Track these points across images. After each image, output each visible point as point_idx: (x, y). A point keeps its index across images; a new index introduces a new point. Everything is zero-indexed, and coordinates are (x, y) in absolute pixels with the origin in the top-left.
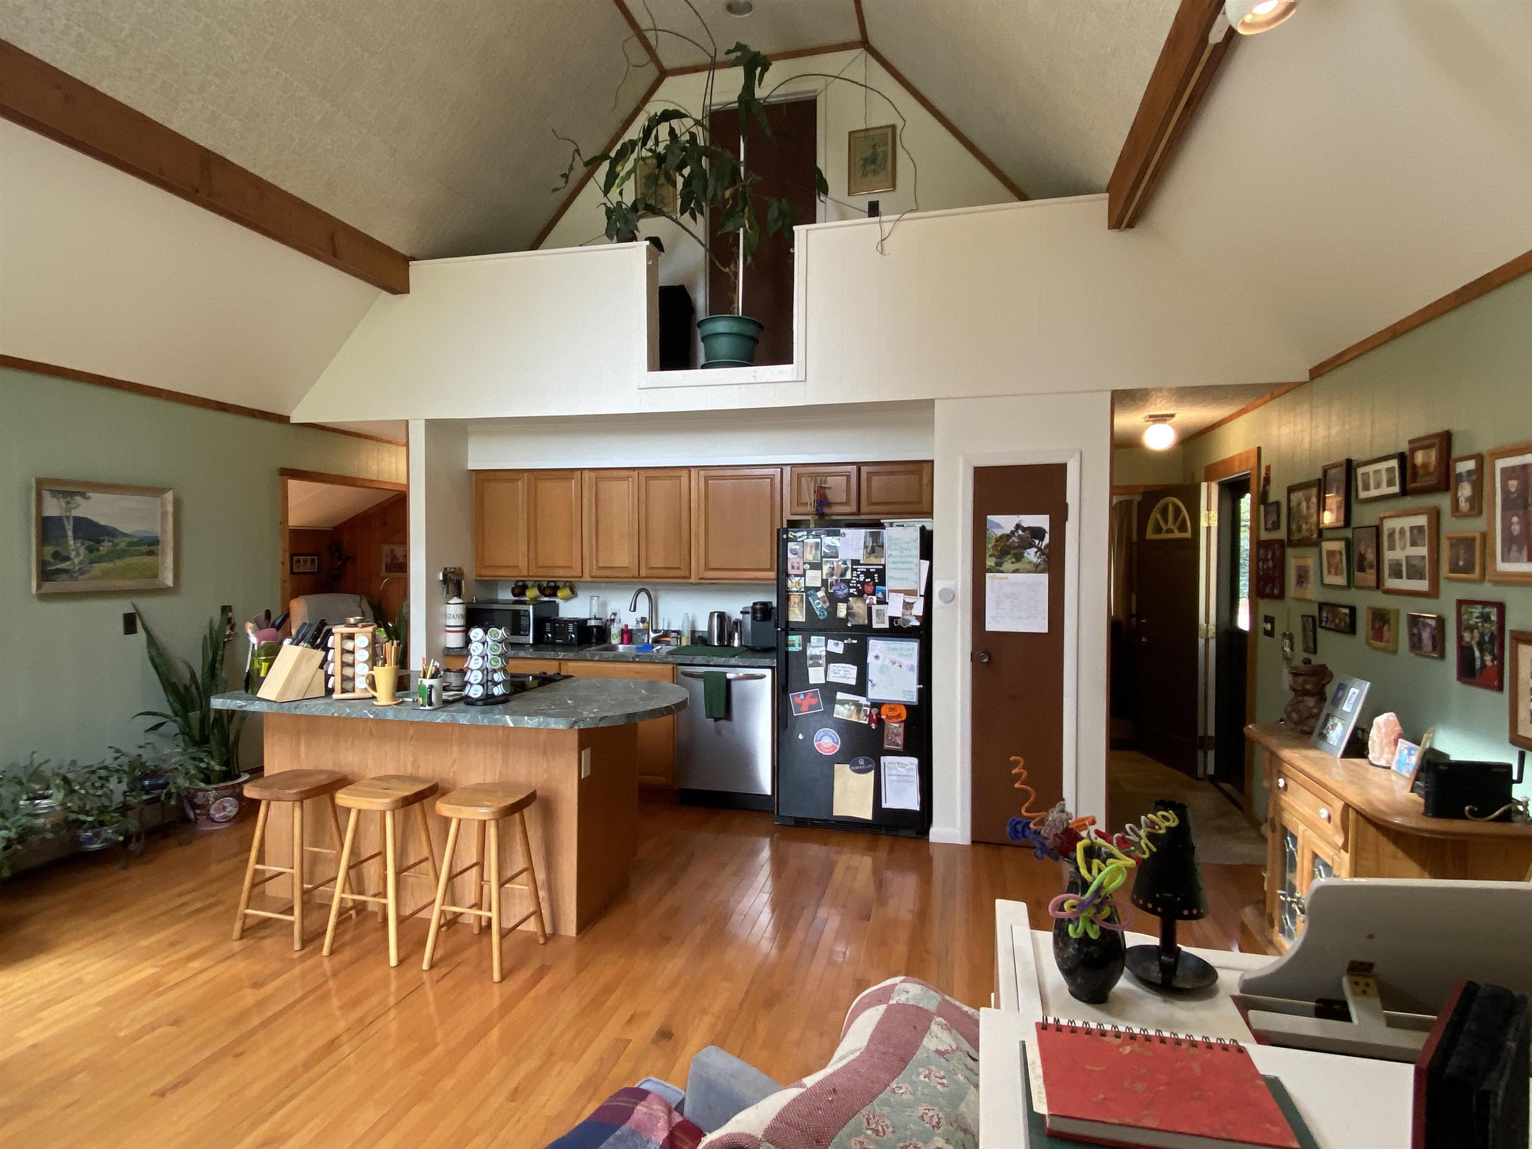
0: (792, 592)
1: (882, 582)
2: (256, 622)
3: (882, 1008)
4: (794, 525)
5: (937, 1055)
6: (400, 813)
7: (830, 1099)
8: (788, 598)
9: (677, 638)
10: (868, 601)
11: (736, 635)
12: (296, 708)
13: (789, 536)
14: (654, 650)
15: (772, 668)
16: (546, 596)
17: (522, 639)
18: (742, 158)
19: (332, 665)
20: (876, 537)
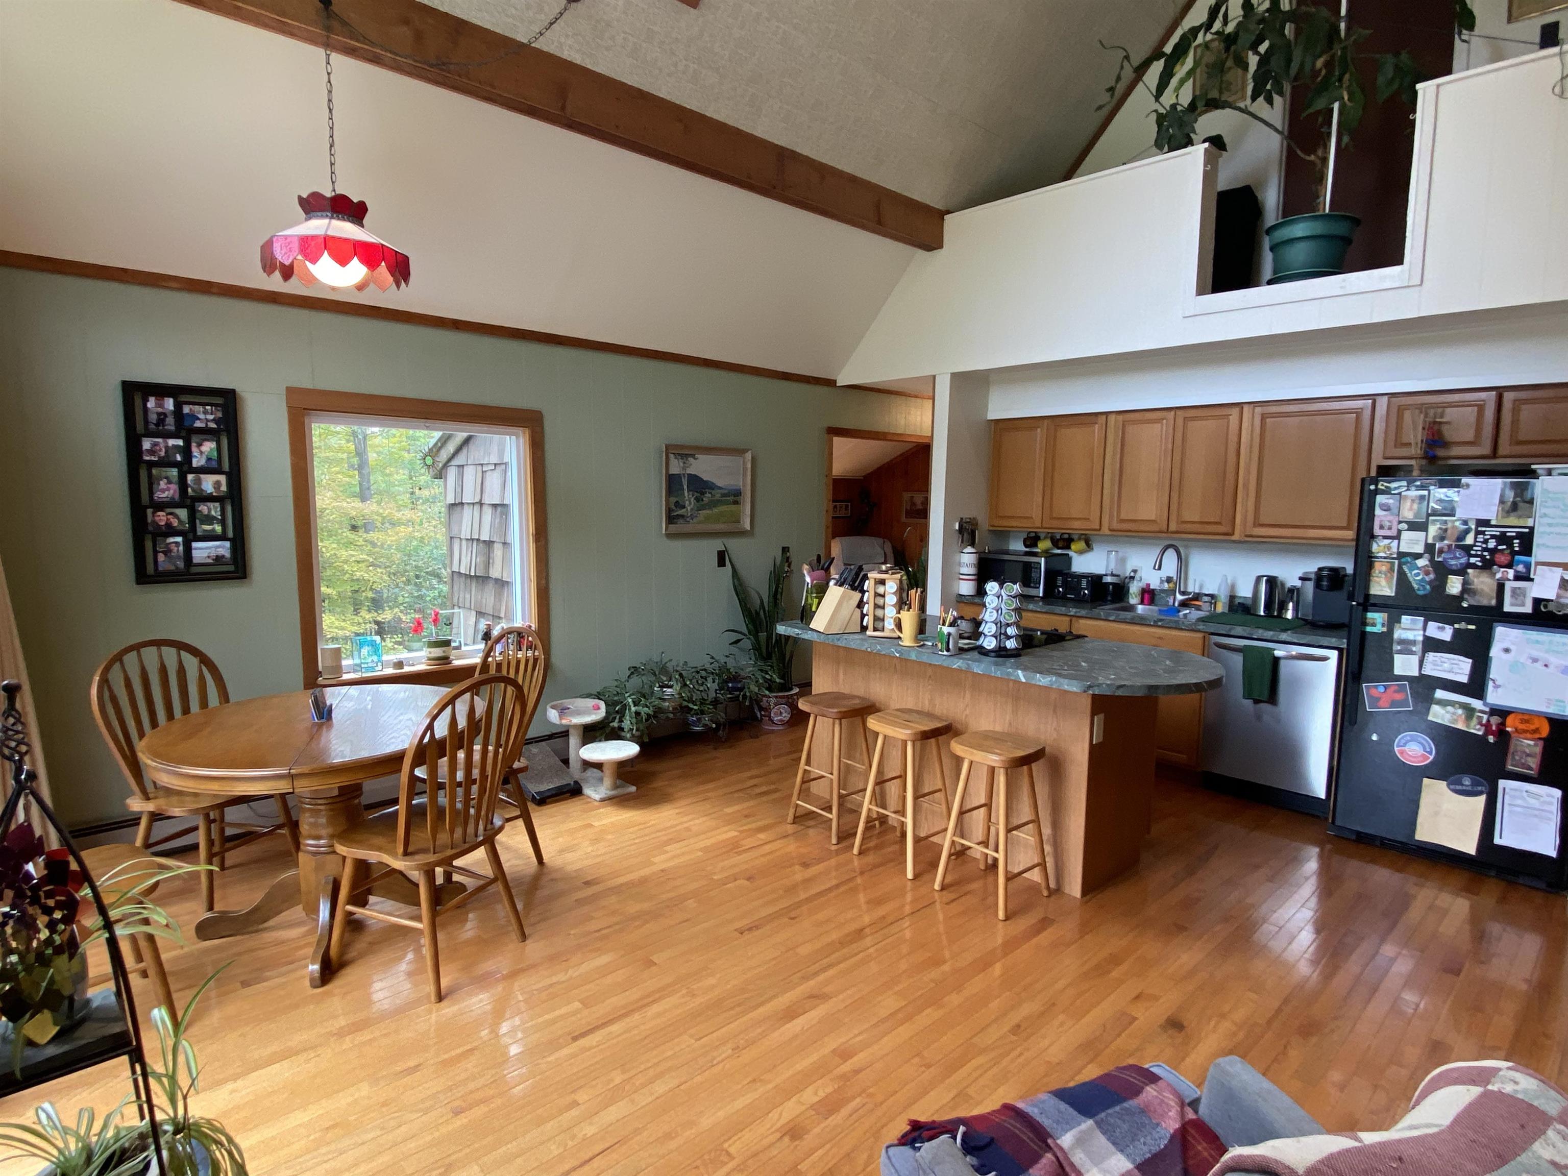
0: (1377, 557)
1: (1527, 549)
2: (810, 564)
3: (1476, 1091)
4: (1387, 472)
5: (1552, 1168)
6: (918, 744)
7: (1395, 1166)
8: (1371, 566)
9: (1211, 603)
10: (1498, 576)
11: (1291, 605)
12: (839, 640)
13: (1380, 487)
14: (1181, 614)
15: (1340, 651)
16: (1059, 548)
17: (1031, 592)
18: (1343, 12)
19: (866, 606)
20: (1521, 490)
